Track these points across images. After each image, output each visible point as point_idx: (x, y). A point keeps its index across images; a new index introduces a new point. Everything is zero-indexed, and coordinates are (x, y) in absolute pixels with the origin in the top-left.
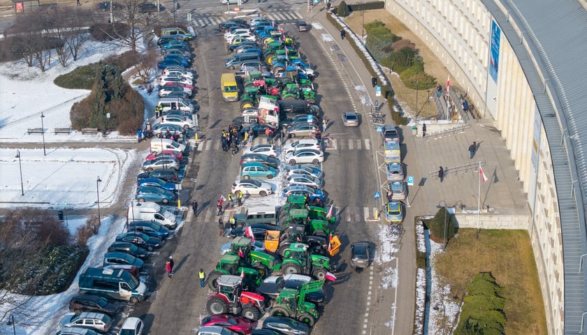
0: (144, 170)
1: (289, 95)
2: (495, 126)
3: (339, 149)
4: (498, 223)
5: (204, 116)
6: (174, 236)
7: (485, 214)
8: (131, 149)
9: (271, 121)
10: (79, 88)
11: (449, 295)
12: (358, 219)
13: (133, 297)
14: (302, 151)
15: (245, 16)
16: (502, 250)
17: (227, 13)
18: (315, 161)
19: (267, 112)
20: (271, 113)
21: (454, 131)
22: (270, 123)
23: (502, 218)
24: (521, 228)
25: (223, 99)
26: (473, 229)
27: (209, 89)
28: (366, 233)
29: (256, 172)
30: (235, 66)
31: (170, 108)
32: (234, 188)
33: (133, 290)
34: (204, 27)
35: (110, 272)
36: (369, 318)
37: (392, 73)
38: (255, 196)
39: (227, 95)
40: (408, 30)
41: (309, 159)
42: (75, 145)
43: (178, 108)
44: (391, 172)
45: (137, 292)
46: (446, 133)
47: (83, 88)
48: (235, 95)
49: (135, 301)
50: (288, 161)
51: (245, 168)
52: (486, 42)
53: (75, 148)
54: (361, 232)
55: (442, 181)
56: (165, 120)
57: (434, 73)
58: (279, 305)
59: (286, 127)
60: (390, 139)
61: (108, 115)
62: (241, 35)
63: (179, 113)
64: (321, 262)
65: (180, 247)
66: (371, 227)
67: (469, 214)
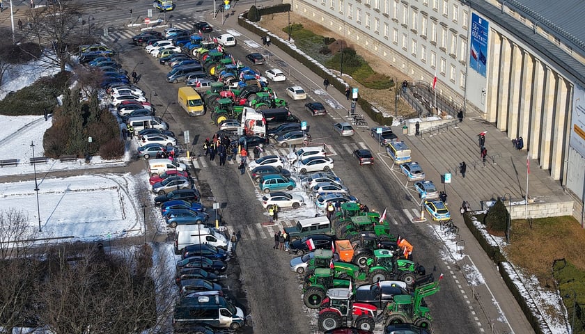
0: (155, 193)
1: (261, 104)
2: (485, 118)
3: (339, 154)
4: (545, 212)
5: (179, 133)
6: (230, 257)
7: (532, 204)
8: (124, 173)
9: (259, 131)
10: (25, 115)
11: (540, 285)
12: (404, 222)
13: (234, 322)
14: (310, 159)
15: (151, 28)
16: (561, 238)
17: (131, 25)
18: (326, 168)
19: (255, 123)
20: (259, 123)
21: (447, 126)
22: (258, 134)
23: (548, 206)
24: (567, 214)
25: (190, 115)
26: (522, 219)
27: (165, 105)
28: (421, 234)
29: (277, 184)
30: (178, 79)
31: (142, 128)
32: (265, 203)
33: (234, 316)
34: (115, 42)
35: (206, 300)
36: (476, 315)
37: (343, 75)
38: (287, 209)
39: (193, 110)
40: (330, 31)
41: (320, 167)
42: (62, 174)
43: (151, 127)
44: (413, 172)
45: (238, 317)
46: (439, 128)
47: (29, 114)
48: (201, 108)
49: (235, 326)
50: (298, 170)
51: (265, 182)
52: (462, 36)
53: (63, 177)
54: (415, 234)
55: (464, 176)
56: (146, 140)
57: (384, 71)
58: (394, 313)
59: (273, 138)
60: (390, 140)
61: (90, 139)
62: (166, 47)
63: (154, 131)
64: (407, 266)
65: (244, 267)
66: (422, 228)
67: (516, 205)
